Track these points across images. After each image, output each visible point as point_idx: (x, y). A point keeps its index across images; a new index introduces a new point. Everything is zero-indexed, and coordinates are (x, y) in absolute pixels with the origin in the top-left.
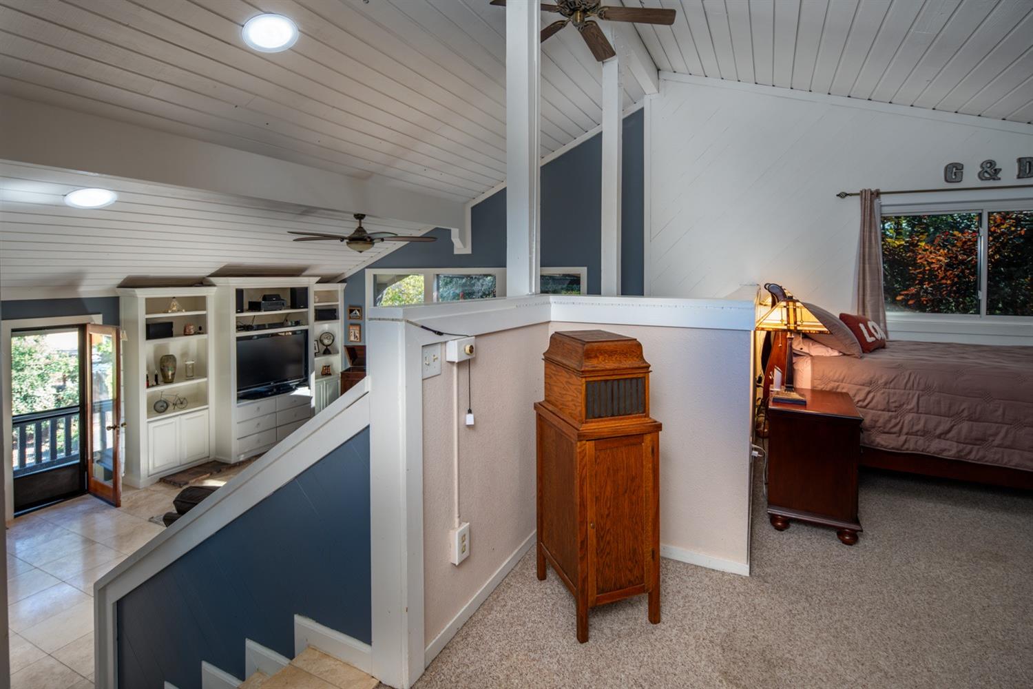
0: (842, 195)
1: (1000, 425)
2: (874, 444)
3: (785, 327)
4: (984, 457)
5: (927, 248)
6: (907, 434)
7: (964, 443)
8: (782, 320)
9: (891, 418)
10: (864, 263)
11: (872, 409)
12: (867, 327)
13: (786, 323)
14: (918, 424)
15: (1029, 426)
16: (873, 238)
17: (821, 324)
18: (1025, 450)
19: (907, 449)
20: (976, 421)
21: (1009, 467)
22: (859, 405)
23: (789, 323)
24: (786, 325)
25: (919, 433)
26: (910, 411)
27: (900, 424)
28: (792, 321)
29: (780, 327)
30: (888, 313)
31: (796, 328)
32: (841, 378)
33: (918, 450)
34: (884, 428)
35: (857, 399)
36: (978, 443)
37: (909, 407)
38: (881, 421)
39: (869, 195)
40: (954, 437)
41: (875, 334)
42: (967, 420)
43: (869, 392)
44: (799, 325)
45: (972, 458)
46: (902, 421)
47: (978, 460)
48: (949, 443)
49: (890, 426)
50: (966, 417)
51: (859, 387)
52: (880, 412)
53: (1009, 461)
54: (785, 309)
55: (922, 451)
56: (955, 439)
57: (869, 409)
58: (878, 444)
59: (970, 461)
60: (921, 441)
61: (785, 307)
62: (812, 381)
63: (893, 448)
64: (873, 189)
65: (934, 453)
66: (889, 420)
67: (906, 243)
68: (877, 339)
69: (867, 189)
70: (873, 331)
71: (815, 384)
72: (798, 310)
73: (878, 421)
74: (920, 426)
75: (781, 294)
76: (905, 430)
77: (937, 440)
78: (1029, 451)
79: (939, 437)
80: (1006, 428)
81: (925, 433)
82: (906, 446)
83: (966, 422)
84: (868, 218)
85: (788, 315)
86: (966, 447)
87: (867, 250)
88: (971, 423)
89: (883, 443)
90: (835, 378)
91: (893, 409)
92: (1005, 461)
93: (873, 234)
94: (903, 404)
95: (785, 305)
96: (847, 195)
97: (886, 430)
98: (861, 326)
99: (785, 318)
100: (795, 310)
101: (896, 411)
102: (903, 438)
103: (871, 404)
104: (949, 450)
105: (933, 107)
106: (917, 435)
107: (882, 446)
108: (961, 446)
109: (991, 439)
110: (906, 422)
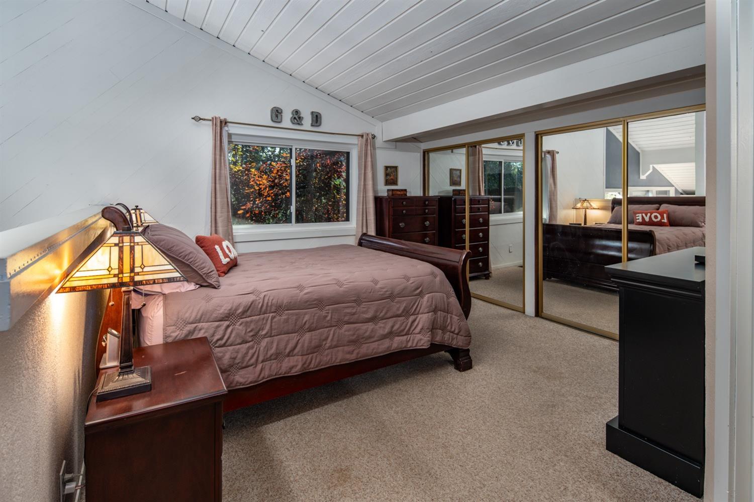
0: (197, 119)
1: (330, 328)
2: (233, 385)
3: (115, 280)
4: (320, 362)
5: (256, 173)
6: (263, 362)
7: (307, 355)
8: (110, 269)
9: (249, 348)
10: (215, 183)
11: (231, 345)
12: (222, 249)
13: (116, 272)
14: (271, 348)
15: (347, 324)
16: (222, 161)
17: (170, 267)
18: (344, 346)
19: (263, 378)
20: (315, 330)
21: (335, 364)
22: (217, 345)
23: (121, 271)
24: (115, 276)
25: (273, 357)
26: (265, 336)
27: (257, 353)
28: (126, 268)
29: (105, 281)
30: (234, 227)
31: (132, 278)
32: (199, 316)
33: (272, 376)
34: (243, 363)
35: (215, 338)
36: (316, 350)
37: (264, 333)
38: (240, 356)
39: (219, 122)
40: (299, 352)
41: (229, 254)
42: (308, 331)
43: (228, 326)
44: (138, 274)
45: (313, 367)
46: (258, 349)
47: (317, 367)
48: (296, 358)
49: (248, 358)
50: (307, 329)
51: (217, 323)
52: (238, 346)
53: (336, 359)
54: (117, 248)
55: (276, 375)
56: (300, 354)
57: (228, 346)
58: (237, 382)
59: (311, 370)
60: (274, 364)
61: (116, 245)
62: (164, 330)
63: (251, 383)
64: (222, 118)
65: (285, 373)
66: (247, 353)
67: (243, 168)
68: (231, 259)
69: (217, 116)
70: (227, 251)
71: (168, 333)
72: (138, 249)
73: (236, 357)
74: (273, 351)
75: (121, 220)
76: (261, 359)
77: (287, 359)
78: (348, 345)
79: (288, 355)
80: (333, 330)
81: (278, 356)
82: (262, 375)
83: (308, 333)
84: (218, 142)
85: (121, 259)
86: (308, 357)
87: (218, 171)
88: (310, 333)
89: (241, 380)
90: (191, 320)
91: (250, 339)
92: (334, 359)
93: (222, 158)
94: (259, 331)
95: (117, 242)
96: (201, 119)
97: (244, 365)
98: (217, 247)
99: (115, 264)
100: (132, 249)
101: (252, 341)
102: (259, 366)
103: (230, 341)
104: (296, 366)
105: (263, 59)
106: (270, 360)
107: (241, 384)
108: (305, 357)
109: (324, 343)
110: (262, 348)
